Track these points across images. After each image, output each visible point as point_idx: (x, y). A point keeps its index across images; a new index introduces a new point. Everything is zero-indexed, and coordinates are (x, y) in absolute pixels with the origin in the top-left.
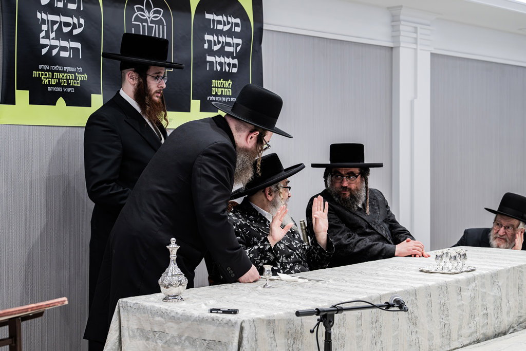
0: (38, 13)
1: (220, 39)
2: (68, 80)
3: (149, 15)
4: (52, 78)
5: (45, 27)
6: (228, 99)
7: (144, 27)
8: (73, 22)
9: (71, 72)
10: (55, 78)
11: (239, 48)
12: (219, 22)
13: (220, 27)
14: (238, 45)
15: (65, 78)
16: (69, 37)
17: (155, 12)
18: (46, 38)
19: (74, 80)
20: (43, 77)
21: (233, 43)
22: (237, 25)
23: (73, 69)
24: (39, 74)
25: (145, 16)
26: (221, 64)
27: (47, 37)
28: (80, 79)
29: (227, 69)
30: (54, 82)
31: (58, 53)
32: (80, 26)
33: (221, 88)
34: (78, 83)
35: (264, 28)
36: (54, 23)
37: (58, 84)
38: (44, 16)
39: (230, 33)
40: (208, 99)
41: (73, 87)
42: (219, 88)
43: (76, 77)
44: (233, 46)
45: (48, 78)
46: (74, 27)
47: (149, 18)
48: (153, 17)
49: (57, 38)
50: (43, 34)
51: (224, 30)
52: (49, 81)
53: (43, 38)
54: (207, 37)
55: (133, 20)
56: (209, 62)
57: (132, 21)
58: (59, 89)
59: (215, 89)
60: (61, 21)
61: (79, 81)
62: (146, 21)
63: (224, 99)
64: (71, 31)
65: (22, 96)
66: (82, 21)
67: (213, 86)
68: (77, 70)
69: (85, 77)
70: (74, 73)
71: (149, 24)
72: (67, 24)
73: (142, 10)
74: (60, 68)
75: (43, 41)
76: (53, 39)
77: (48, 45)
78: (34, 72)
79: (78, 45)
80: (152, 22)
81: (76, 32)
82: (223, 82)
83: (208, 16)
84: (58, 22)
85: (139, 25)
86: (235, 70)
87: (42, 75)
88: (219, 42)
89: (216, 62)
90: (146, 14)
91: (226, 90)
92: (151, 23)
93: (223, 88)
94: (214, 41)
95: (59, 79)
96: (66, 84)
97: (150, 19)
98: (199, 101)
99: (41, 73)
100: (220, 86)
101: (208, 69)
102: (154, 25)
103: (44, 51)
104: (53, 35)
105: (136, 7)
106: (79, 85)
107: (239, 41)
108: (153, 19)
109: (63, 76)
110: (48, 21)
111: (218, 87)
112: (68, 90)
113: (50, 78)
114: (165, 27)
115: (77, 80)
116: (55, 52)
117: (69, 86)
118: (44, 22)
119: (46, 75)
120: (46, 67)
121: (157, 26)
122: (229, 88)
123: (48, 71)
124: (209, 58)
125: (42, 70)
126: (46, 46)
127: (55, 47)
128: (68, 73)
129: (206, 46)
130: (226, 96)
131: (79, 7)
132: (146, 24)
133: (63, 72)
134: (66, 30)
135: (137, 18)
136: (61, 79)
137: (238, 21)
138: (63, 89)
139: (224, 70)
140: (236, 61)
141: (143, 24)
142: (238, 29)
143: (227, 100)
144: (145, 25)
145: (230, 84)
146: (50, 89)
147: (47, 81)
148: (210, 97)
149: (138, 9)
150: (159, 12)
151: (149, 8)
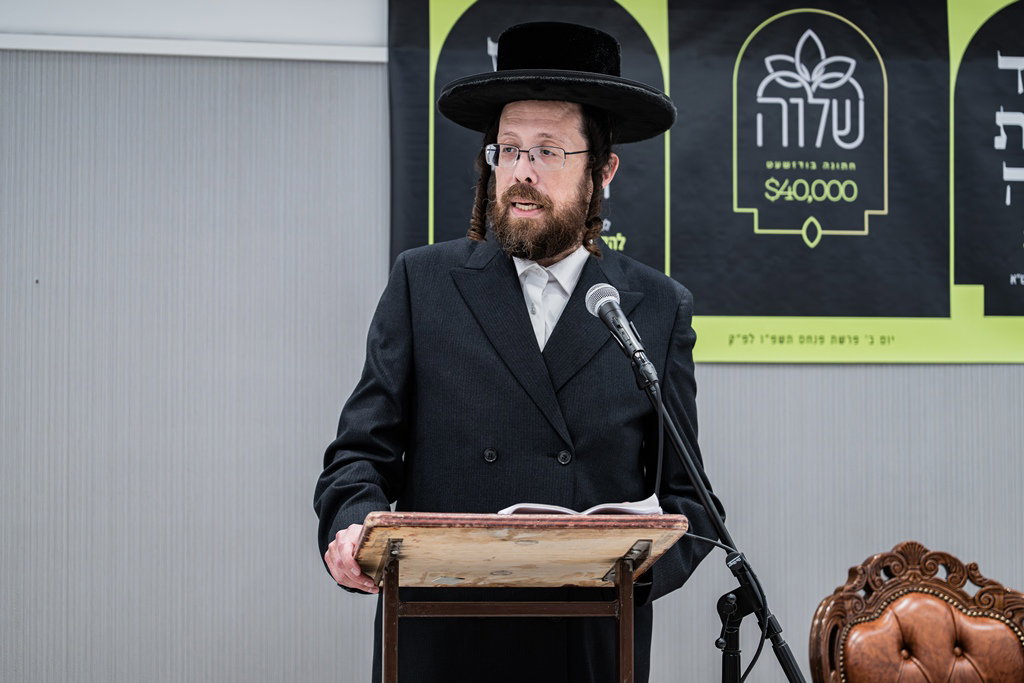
3: (811, 79)
7: (793, 109)
17: (829, 68)
25: (797, 81)
40: (1013, 279)
47: (811, 84)
48: (825, 81)
54: (1003, 118)
55: (760, 94)
56: (1013, 184)
57: (756, 97)
62: (801, 92)
69: (619, 242)
71: (812, 100)
73: (791, 67)
80: (819, 93)
83: (1008, 62)
85: (779, 106)
90: (802, 77)
92: (815, 97)
97: (814, 87)
98: (980, 289)
101: (1008, 202)
102: (826, 102)
105: (772, 62)
108: (823, 85)
121: (835, 102)
124: (1011, 174)
129: (1000, 142)
132: (800, 101)
141: (793, 100)
144: (796, 105)
148: (1018, 276)
149: (777, 66)
150: (843, 67)
151: (810, 59)
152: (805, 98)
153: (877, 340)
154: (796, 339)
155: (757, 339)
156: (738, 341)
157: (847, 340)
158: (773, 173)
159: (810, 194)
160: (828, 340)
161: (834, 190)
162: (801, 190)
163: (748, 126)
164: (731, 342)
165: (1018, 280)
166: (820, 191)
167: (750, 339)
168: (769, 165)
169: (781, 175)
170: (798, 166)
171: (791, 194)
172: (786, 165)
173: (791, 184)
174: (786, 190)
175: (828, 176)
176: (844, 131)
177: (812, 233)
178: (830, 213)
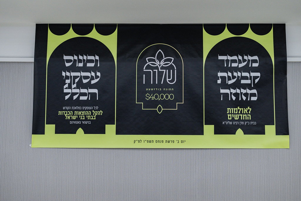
0: (63, 72)
1: (235, 74)
2: (85, 116)
4: (73, 115)
5: (68, 81)
6: (247, 123)
8: (91, 76)
9: (88, 110)
10: (76, 115)
11: (257, 81)
12: (234, 61)
13: (234, 65)
14: (256, 77)
15: (83, 114)
16: (89, 86)
17: (165, 61)
18: (68, 89)
19: (90, 116)
20: (66, 115)
21: (251, 77)
22: (255, 61)
23: (90, 108)
24: (63, 113)
25: (155, 65)
26: (236, 95)
27: (70, 87)
28: (96, 114)
29: (244, 98)
30: (74, 118)
31: (79, 97)
32: (97, 77)
33: (238, 113)
34: (94, 118)
35: (288, 61)
36: (75, 77)
37: (78, 119)
38: (68, 74)
39: (246, 69)
40: (223, 123)
41: (89, 120)
42: (236, 114)
43: (92, 113)
44: (251, 79)
45: (70, 115)
46: (92, 78)
47: (160, 65)
48: (164, 64)
49: (78, 87)
50: (66, 86)
51: (239, 67)
52: (71, 117)
53: (66, 88)
54: (220, 74)
55: (144, 69)
56: (223, 94)
58: (78, 122)
59: (231, 115)
60: (81, 76)
61: (95, 116)
62: (157, 68)
63: (242, 123)
64: (90, 81)
65: (50, 128)
66: (99, 74)
67: (228, 113)
68: (94, 108)
69: (101, 113)
70: (91, 110)
72: (86, 77)
74: (79, 108)
75: (66, 91)
76: (75, 88)
77: (69, 93)
78: (59, 112)
79: (96, 91)
81: (93, 82)
82: (240, 109)
83: (220, 58)
84: (79, 76)
85: (150, 72)
86: (254, 99)
87: (66, 113)
88: (234, 77)
89: (231, 93)
90: (157, 63)
91: (244, 115)
92: (161, 69)
93: (241, 113)
94: (229, 77)
95: (78, 116)
96: (84, 119)
97: (161, 66)
98: (213, 126)
99: (64, 112)
100: (237, 113)
101: (222, 100)
103: (67, 97)
104: (74, 86)
105: (148, 59)
106: (95, 119)
107: (258, 74)
108: (163, 66)
109: (82, 113)
110: (71, 77)
111: (234, 114)
112: (86, 123)
113: (71, 115)
114: (176, 70)
115: (93, 115)
116: (75, 97)
117: (86, 119)
118: (67, 78)
119: (68, 113)
120: (68, 108)
121: (167, 70)
122: (248, 114)
123: (69, 110)
124: (222, 91)
125: (65, 110)
126: (68, 94)
127: (76, 94)
128: (86, 111)
129: (219, 82)
130: (245, 121)
131: (96, 65)
132: (157, 70)
133: (82, 110)
134: (85, 81)
135: (148, 67)
136: (80, 115)
137: (256, 58)
138: (81, 122)
139: (240, 99)
140: (254, 91)
141: (154, 70)
142: (256, 65)
143: (245, 124)
145: (248, 111)
146: (71, 123)
147: (69, 117)
148: (225, 122)
149: (149, 60)
150: (170, 60)
151: (160, 58)
152: (158, 69)
153: (180, 142)
154: (155, 142)
155: (143, 141)
156: (137, 142)
157: (171, 142)
158: (148, 92)
159: (159, 98)
160: (164, 142)
161: (167, 97)
162: (156, 97)
163: (140, 78)
164: (134, 142)
165: (225, 123)
166: (162, 97)
167: (140, 141)
168: (147, 89)
169: (150, 92)
170: (156, 90)
171: (153, 98)
172: (152, 89)
173: (153, 95)
174: (152, 97)
175: (165, 92)
176: (170, 79)
177: (160, 110)
178: (165, 103)
